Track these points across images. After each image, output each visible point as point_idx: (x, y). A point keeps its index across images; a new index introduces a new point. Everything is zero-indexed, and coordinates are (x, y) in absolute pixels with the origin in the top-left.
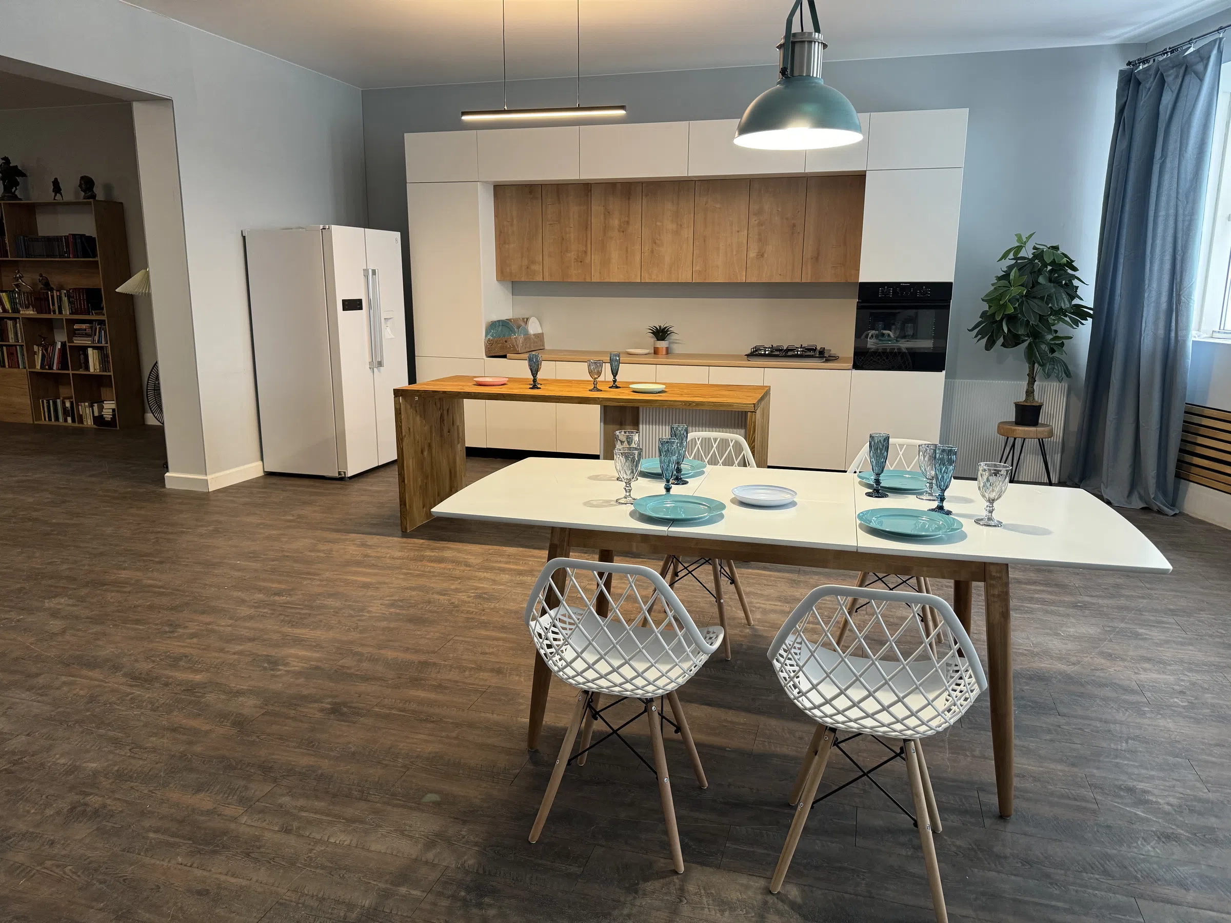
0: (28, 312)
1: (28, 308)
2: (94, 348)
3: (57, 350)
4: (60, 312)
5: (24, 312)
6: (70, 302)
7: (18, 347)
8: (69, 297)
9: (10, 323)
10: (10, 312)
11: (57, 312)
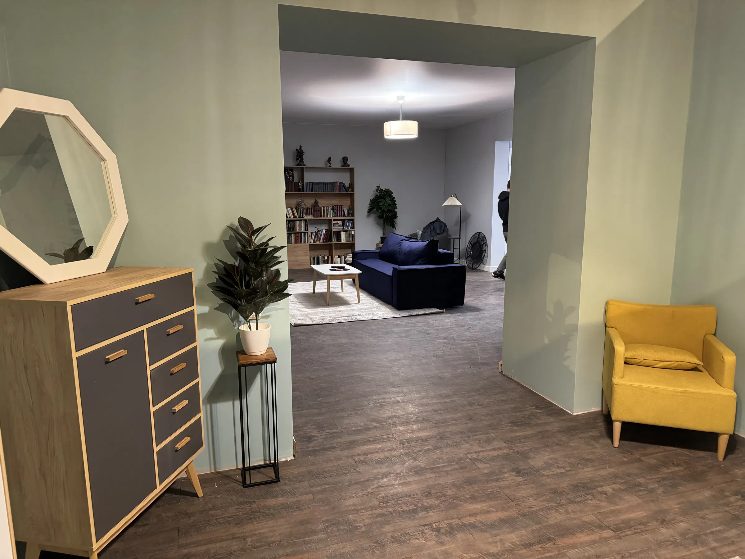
0: (309, 217)
1: (310, 215)
2: (344, 231)
3: (323, 234)
4: (327, 217)
5: (306, 217)
6: (333, 212)
7: (302, 233)
8: (333, 209)
9: (298, 223)
10: (298, 217)
11: (326, 216)
